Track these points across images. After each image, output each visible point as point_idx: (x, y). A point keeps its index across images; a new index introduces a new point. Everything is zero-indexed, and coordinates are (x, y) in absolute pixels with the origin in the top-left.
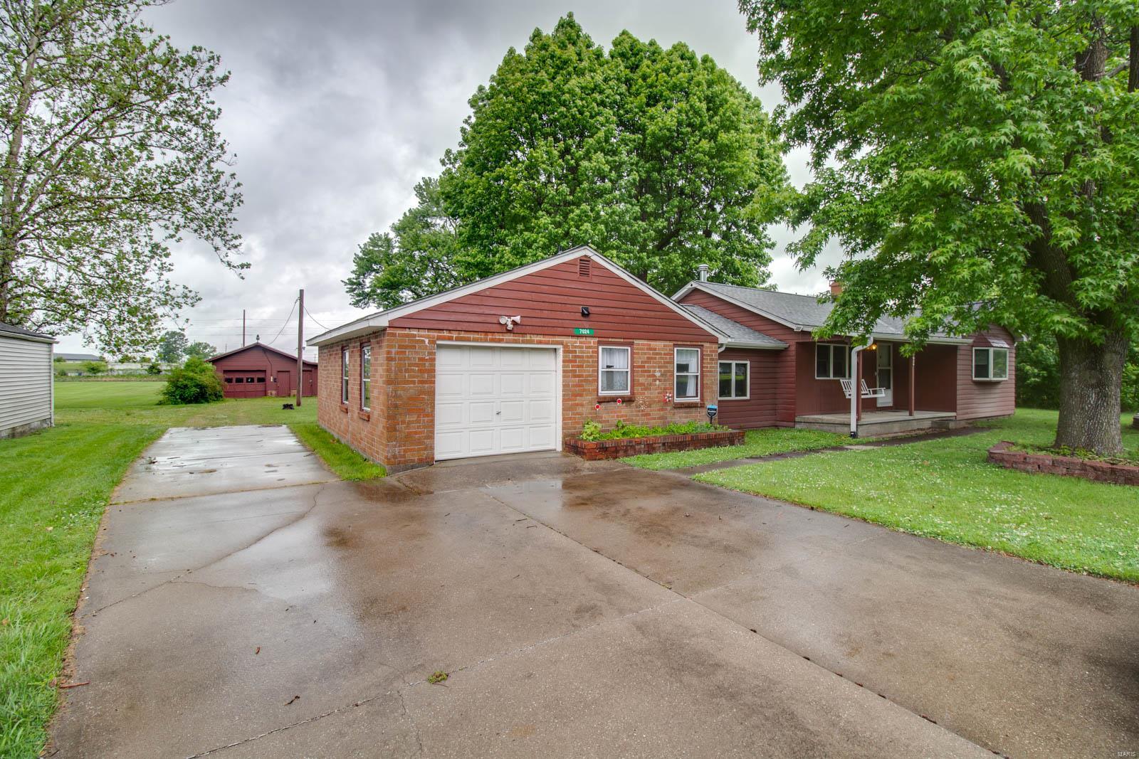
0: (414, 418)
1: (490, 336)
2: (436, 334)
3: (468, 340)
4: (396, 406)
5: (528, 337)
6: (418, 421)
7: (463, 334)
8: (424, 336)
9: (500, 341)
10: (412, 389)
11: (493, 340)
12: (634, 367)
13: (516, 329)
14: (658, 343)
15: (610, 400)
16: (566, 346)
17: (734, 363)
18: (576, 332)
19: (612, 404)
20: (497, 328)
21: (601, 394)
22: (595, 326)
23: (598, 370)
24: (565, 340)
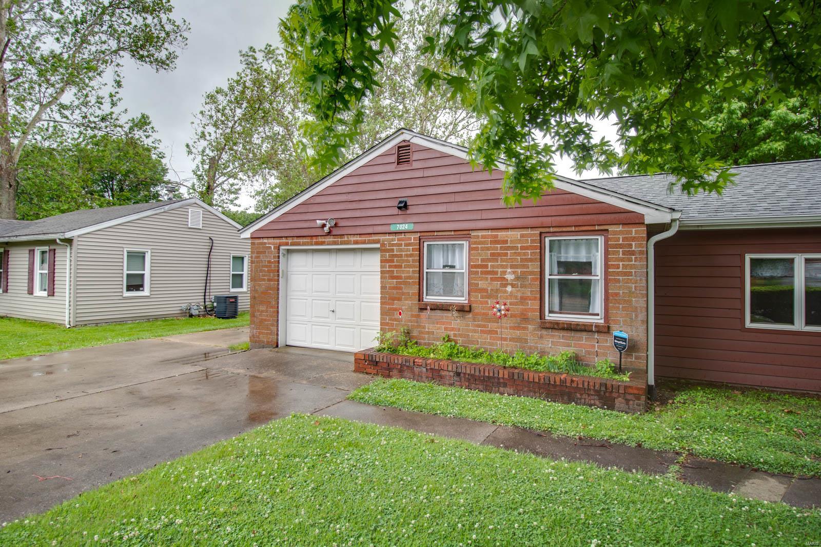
0: (264, 308)
2: (278, 241)
3: (298, 244)
5: (346, 239)
7: (296, 240)
8: (271, 244)
9: (322, 243)
10: (264, 285)
11: (317, 244)
12: (470, 266)
13: (335, 232)
14: (510, 233)
15: (436, 307)
16: (383, 245)
17: (799, 260)
18: (393, 228)
19: (438, 313)
20: (319, 232)
21: (428, 299)
22: (416, 219)
23: (420, 272)
24: (382, 238)
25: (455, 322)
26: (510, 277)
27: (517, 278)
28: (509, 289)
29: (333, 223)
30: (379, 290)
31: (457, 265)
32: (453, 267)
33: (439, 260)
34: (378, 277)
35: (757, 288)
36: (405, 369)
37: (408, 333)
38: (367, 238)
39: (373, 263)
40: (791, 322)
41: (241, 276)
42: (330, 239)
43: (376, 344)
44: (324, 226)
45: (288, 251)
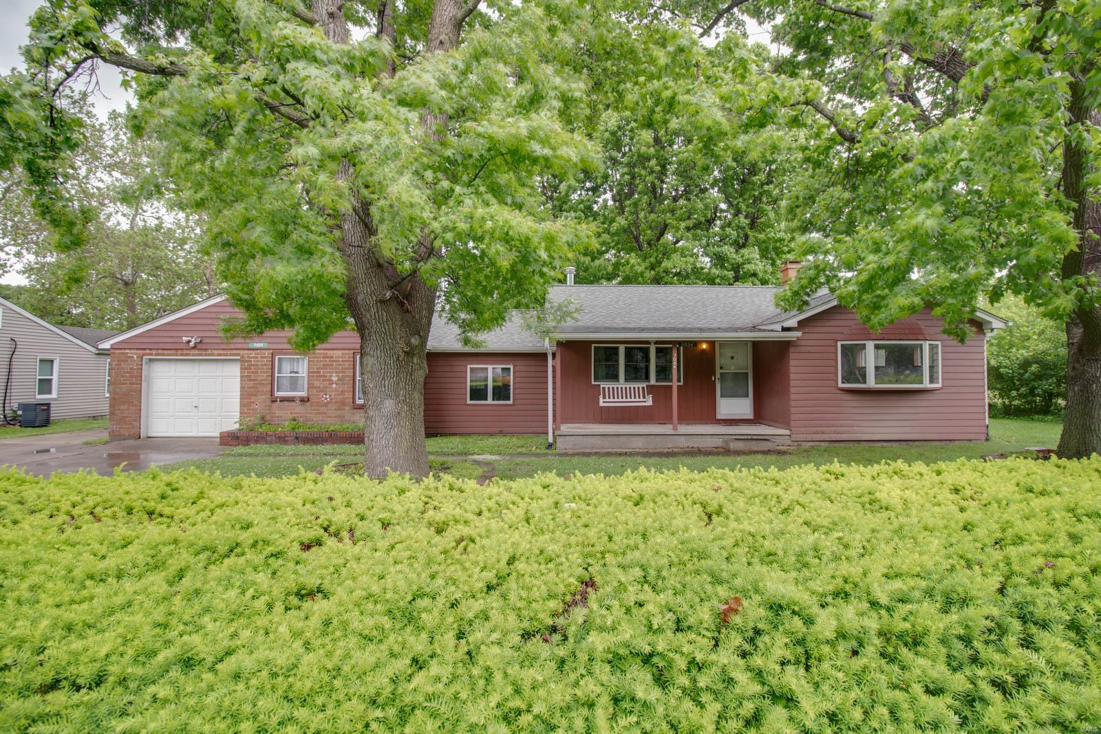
0: (126, 407)
1: (180, 352)
2: (141, 352)
3: (164, 355)
4: (115, 399)
5: (210, 352)
6: (128, 409)
7: (160, 352)
8: (134, 354)
9: (187, 355)
10: (125, 388)
11: (181, 355)
12: (309, 372)
13: (199, 346)
14: (335, 352)
15: (283, 400)
16: (243, 357)
17: (490, 367)
18: (251, 346)
19: (286, 403)
20: (185, 346)
21: (277, 394)
22: (269, 340)
23: (272, 376)
24: (241, 352)
25: (298, 408)
26: (334, 379)
27: (339, 380)
28: (334, 386)
29: (199, 340)
30: (239, 389)
31: (300, 371)
32: (297, 373)
33: (287, 367)
34: (238, 380)
35: (474, 384)
36: (260, 439)
37: (263, 418)
38: (229, 352)
39: (234, 371)
40: (486, 399)
41: (50, 380)
42: (196, 352)
43: (237, 426)
44: (189, 342)
45: (150, 360)
